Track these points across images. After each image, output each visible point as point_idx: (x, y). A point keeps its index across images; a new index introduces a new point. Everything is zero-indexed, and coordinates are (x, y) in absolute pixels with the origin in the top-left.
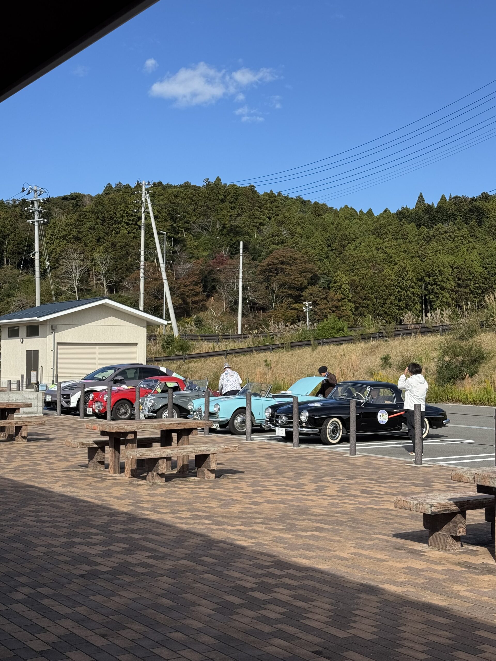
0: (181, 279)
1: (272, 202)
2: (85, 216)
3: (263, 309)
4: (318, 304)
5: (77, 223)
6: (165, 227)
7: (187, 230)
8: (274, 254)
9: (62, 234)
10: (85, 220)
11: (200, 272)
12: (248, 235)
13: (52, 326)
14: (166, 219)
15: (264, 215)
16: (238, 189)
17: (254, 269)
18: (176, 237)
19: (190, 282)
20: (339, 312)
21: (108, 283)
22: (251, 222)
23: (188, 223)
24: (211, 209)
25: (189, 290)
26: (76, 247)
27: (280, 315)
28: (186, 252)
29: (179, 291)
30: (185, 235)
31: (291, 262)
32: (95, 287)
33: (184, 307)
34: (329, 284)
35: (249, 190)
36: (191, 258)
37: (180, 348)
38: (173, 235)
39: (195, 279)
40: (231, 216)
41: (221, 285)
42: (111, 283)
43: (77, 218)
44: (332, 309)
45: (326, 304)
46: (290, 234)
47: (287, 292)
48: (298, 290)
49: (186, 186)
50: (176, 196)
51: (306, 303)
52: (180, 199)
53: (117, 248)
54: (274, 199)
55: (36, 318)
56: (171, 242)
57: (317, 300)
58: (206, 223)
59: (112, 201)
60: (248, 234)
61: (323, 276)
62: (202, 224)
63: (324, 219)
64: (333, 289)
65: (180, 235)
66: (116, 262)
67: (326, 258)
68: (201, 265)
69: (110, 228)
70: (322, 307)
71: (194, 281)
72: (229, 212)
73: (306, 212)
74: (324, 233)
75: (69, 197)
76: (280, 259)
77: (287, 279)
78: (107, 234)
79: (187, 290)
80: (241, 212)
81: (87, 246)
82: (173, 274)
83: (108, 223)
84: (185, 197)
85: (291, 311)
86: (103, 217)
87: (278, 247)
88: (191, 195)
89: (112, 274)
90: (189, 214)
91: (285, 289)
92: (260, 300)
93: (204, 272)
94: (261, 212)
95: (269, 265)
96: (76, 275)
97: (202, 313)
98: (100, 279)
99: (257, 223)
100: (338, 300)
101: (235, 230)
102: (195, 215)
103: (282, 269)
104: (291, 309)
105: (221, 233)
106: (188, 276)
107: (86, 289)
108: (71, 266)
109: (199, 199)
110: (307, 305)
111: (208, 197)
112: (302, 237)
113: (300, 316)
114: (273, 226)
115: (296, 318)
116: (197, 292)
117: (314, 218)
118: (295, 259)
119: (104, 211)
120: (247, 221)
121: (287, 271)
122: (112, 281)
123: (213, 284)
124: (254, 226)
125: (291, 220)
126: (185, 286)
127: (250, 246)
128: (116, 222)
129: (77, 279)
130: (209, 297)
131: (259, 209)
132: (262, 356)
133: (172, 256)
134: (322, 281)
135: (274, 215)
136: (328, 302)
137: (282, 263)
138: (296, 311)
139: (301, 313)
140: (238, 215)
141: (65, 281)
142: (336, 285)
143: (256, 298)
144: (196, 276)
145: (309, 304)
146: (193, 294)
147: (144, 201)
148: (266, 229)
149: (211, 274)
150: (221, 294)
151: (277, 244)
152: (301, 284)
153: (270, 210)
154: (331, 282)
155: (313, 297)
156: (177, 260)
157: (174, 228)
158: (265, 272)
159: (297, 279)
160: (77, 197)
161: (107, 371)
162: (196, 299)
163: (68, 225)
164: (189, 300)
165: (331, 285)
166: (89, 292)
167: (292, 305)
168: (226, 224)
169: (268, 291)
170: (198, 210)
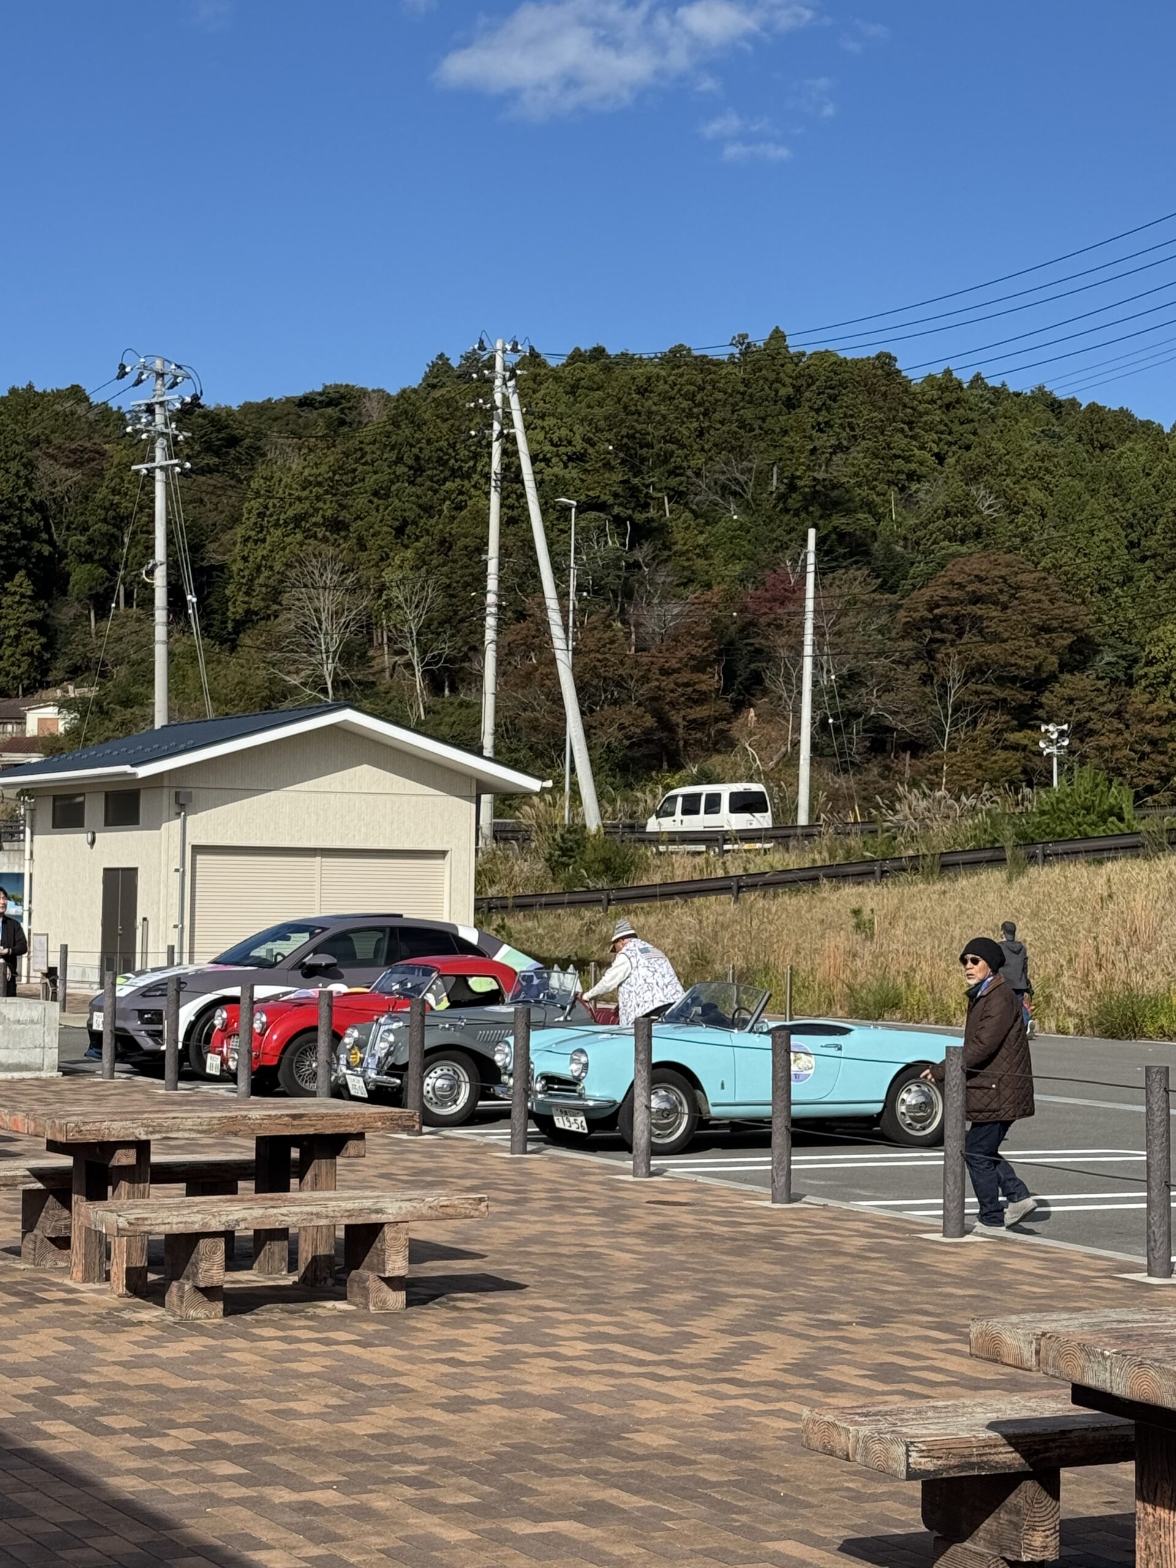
0: (654, 651)
1: (948, 406)
2: (362, 457)
3: (916, 747)
4: (1092, 733)
5: (337, 477)
6: (604, 487)
7: (677, 496)
8: (952, 571)
9: (291, 513)
10: (360, 468)
11: (713, 630)
12: (870, 512)
13: (177, 794)
14: (608, 463)
15: (922, 448)
16: (840, 365)
17: (884, 619)
18: (640, 517)
19: (680, 660)
20: (1161, 758)
21: (428, 664)
22: (880, 471)
23: (681, 475)
24: (752, 430)
25: (676, 684)
26: (331, 551)
27: (966, 765)
28: (670, 565)
29: (646, 686)
30: (671, 512)
31: (1004, 598)
32: (387, 674)
33: (660, 739)
34: (1130, 667)
35: (875, 368)
36: (685, 585)
37: (602, 868)
38: (630, 512)
39: (697, 652)
40: (813, 451)
41: (779, 669)
42: (437, 663)
43: (338, 461)
44: (1138, 747)
45: (1119, 732)
46: (1008, 507)
47: (990, 693)
48: (1026, 687)
49: (677, 357)
50: (642, 391)
51: (1051, 728)
52: (656, 399)
53: (455, 553)
54: (955, 396)
55: (127, 768)
56: (624, 535)
57: (1090, 719)
58: (738, 475)
59: (444, 410)
60: (869, 507)
61: (1111, 641)
62: (723, 478)
63: (1119, 458)
64: (1143, 683)
65: (652, 513)
66: (452, 596)
67: (1124, 584)
68: (716, 606)
69: (436, 492)
70: (1105, 741)
71: (693, 657)
72: (811, 438)
73: (1060, 438)
74: (1118, 505)
75: (319, 398)
76: (969, 588)
77: (990, 650)
78: (428, 510)
79: (672, 686)
80: (849, 441)
81: (363, 547)
82: (628, 635)
83: (431, 478)
84: (672, 393)
85: (1002, 755)
86: (417, 458)
87: (964, 549)
88: (692, 388)
89: (438, 634)
90: (683, 446)
91: (986, 681)
92: (902, 716)
93: (727, 628)
94: (913, 437)
95: (932, 606)
96: (330, 639)
97: (716, 759)
98: (403, 652)
99: (899, 472)
100: (1159, 718)
101: (827, 496)
102: (703, 449)
103: (976, 620)
104: (1005, 748)
105: (781, 505)
106: (676, 640)
107: (360, 683)
108: (316, 610)
109: (717, 401)
110: (1055, 736)
111: (743, 394)
112: (1044, 516)
113: (1034, 771)
114: (951, 481)
115: (1022, 777)
116: (705, 693)
117: (1085, 455)
118: (1018, 588)
119: (419, 441)
120: (867, 466)
121: (993, 627)
122: (440, 655)
123: (752, 666)
124: (890, 483)
125: (1010, 464)
126: (665, 672)
127: (876, 544)
128: (455, 473)
129: (332, 650)
130: (739, 707)
131: (906, 428)
132: (850, 894)
133: (627, 579)
134: (1107, 659)
135: (954, 448)
136: (1127, 727)
137: (976, 599)
138: (1019, 755)
139: (1036, 760)
140: (838, 448)
141: (296, 656)
142: (1152, 670)
143: (894, 713)
144: (700, 643)
145: (1062, 734)
146: (689, 699)
147: (499, 403)
148: (928, 492)
149: (748, 637)
150: (780, 698)
151: (963, 542)
152: (1038, 668)
153: (942, 433)
154: (1136, 661)
155: (1078, 711)
156: (642, 590)
157: (634, 491)
158: (920, 629)
159: (1024, 652)
160: (343, 397)
161: (289, 939)
162: (699, 712)
163: (310, 483)
164: (676, 718)
165: (1138, 671)
166: (368, 692)
167: (1006, 735)
168: (800, 478)
169: (928, 690)
170: (712, 432)
